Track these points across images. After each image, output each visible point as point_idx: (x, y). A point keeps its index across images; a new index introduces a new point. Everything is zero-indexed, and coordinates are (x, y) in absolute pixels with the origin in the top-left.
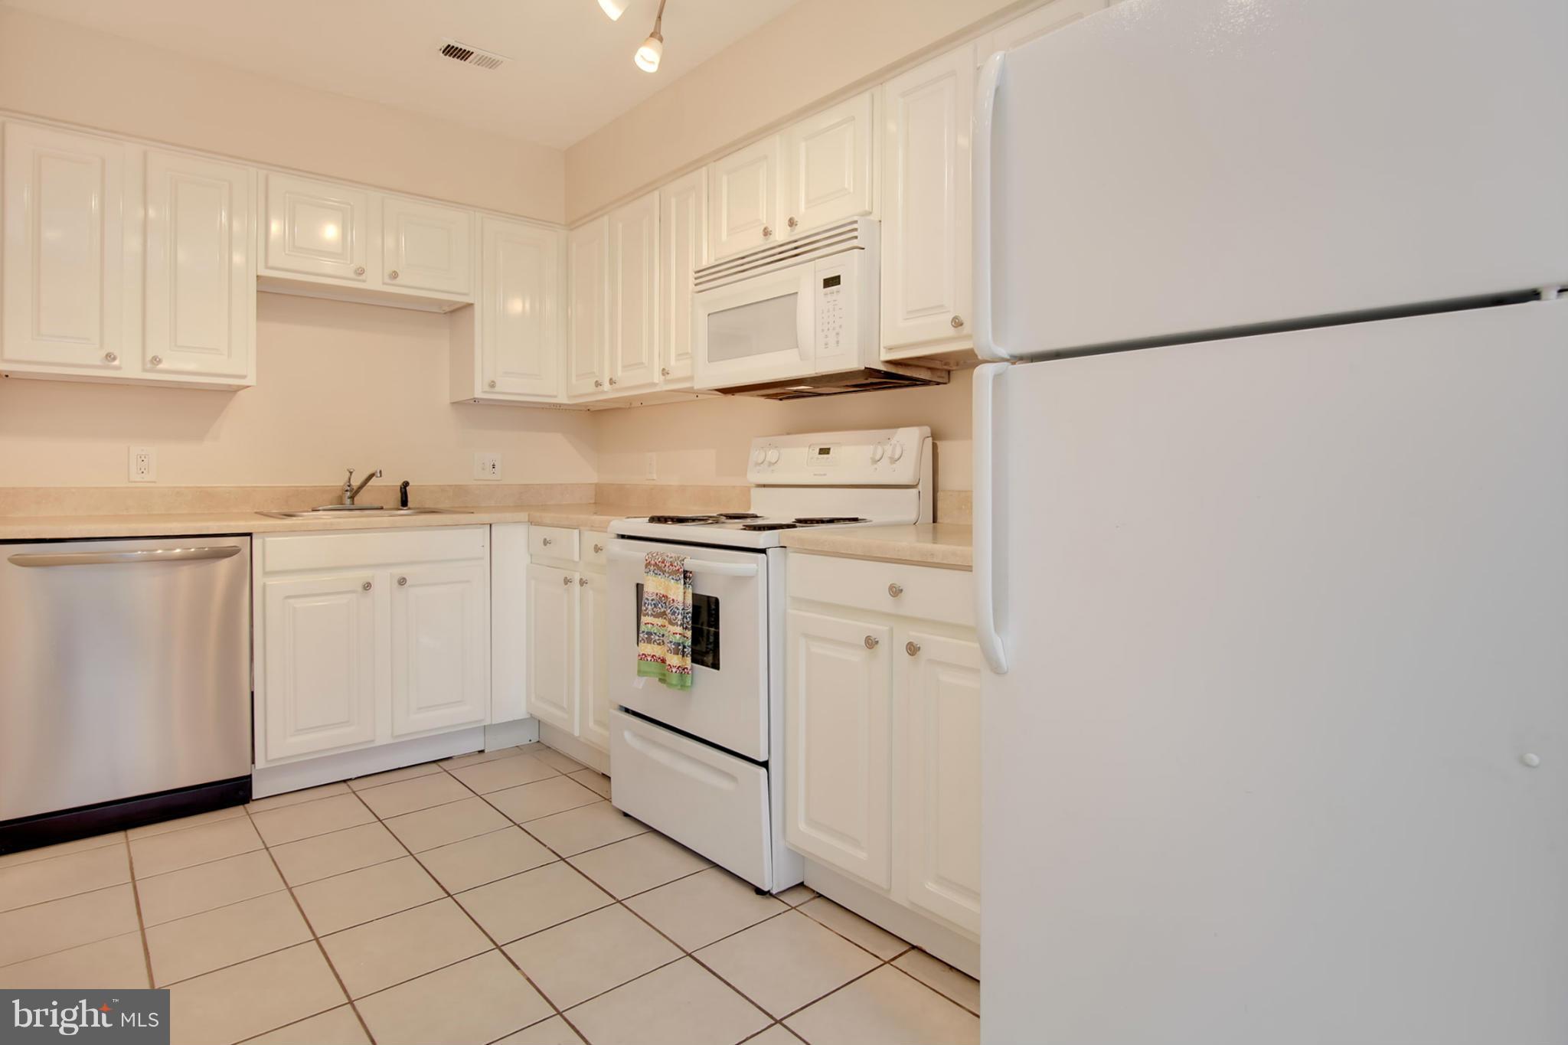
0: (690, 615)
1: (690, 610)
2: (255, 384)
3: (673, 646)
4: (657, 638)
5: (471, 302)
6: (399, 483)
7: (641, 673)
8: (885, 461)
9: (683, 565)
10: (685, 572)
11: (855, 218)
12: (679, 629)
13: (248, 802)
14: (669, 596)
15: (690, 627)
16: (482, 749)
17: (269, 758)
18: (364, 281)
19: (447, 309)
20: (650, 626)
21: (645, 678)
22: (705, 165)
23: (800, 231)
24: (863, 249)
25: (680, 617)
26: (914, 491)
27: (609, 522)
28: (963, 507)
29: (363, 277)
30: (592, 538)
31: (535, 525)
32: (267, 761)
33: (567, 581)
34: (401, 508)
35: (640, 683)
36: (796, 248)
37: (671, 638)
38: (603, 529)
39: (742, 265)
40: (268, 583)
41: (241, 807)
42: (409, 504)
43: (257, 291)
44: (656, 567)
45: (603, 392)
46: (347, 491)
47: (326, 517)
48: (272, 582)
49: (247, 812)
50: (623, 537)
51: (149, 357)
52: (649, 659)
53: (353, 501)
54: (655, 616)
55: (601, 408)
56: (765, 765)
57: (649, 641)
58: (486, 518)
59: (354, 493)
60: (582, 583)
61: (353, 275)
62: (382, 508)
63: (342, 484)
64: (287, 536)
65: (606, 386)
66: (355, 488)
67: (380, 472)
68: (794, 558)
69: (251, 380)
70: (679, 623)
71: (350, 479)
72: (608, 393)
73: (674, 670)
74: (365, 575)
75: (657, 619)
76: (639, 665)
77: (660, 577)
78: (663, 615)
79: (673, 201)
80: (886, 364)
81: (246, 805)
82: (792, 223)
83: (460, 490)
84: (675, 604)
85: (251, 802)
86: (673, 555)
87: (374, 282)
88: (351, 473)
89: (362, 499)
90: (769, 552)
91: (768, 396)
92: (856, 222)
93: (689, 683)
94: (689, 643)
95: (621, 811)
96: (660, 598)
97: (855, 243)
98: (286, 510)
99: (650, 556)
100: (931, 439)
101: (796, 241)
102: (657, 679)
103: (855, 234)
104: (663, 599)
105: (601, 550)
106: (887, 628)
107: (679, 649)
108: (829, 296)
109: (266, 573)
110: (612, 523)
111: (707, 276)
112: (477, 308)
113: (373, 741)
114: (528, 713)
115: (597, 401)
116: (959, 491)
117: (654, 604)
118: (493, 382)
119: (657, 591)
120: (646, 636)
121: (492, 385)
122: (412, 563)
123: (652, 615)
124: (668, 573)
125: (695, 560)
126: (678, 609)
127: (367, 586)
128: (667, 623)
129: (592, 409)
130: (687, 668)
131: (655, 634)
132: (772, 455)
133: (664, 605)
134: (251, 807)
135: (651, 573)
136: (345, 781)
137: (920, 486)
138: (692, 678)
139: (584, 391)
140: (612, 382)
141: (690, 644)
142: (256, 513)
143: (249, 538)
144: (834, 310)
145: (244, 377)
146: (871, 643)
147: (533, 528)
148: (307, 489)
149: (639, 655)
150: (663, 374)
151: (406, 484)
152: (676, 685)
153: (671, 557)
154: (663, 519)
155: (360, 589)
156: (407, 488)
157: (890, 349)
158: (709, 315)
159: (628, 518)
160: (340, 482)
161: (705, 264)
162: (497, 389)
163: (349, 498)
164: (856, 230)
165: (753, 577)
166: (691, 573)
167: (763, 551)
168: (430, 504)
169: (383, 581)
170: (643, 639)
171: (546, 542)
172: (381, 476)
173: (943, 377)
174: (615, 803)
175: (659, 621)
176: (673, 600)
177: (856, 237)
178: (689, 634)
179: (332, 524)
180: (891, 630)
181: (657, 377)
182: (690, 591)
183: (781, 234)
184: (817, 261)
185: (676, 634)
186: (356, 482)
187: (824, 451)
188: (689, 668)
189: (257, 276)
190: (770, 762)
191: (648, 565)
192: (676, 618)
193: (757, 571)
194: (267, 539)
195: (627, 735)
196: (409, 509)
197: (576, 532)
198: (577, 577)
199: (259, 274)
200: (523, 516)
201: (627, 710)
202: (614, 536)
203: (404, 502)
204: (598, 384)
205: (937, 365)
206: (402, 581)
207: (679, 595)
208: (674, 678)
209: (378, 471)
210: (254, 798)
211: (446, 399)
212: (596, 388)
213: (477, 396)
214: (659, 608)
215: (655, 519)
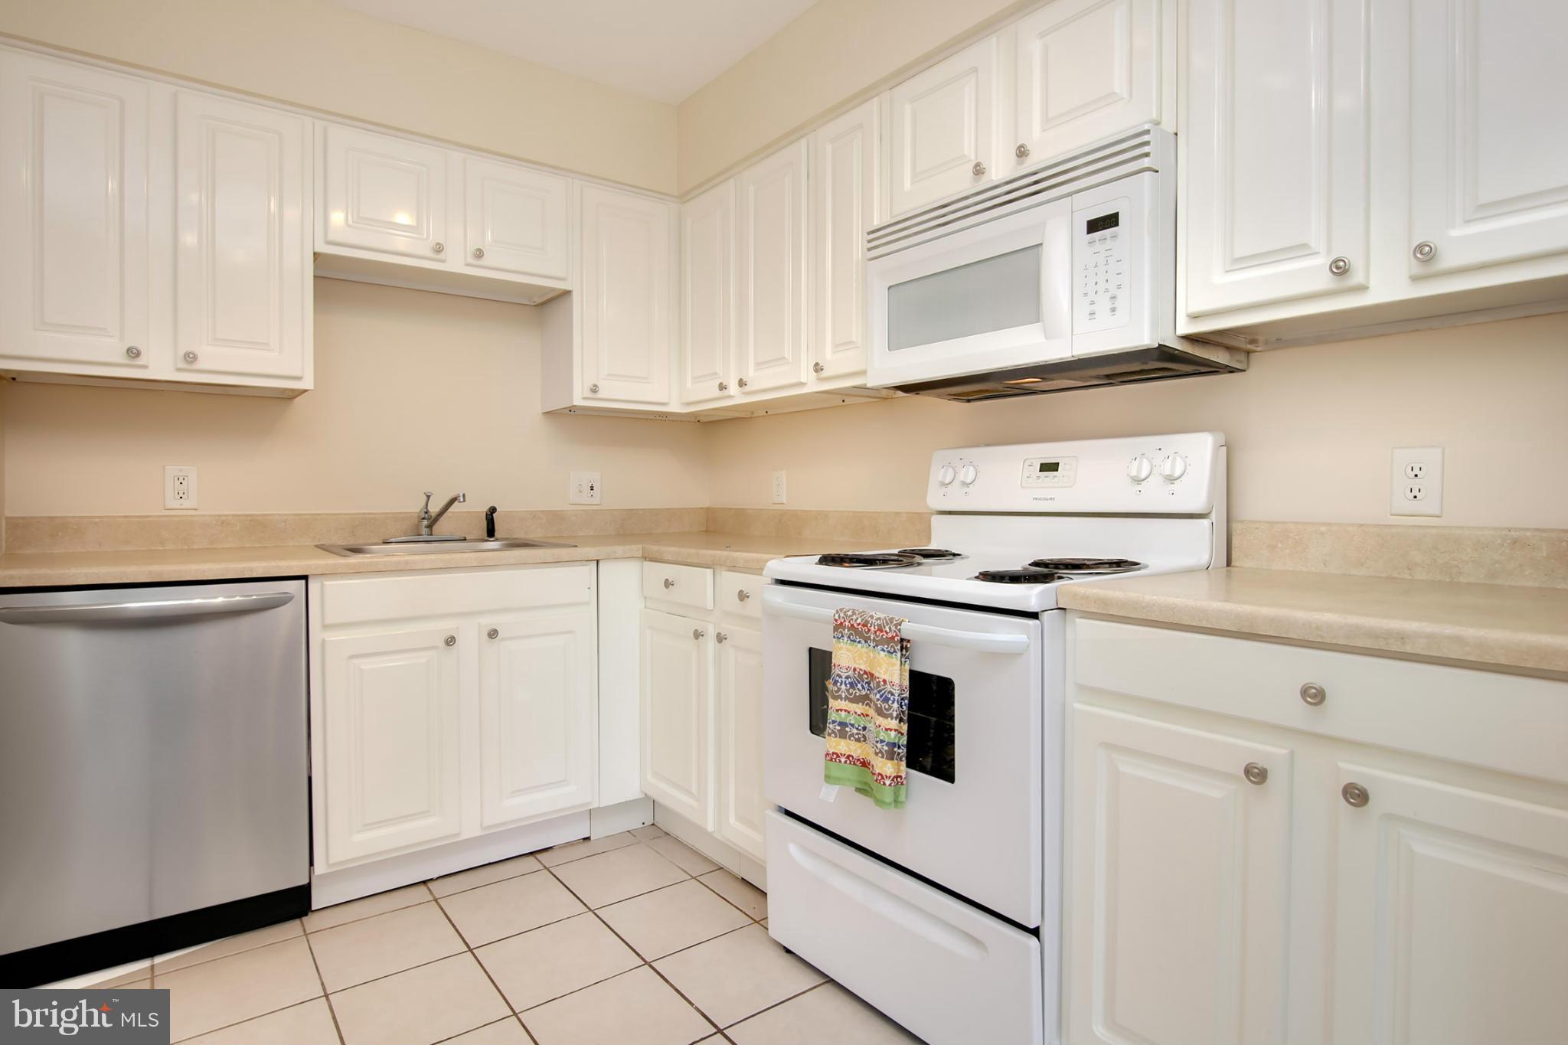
0: (906, 701)
1: (907, 694)
2: (312, 388)
3: (886, 748)
4: (855, 731)
5: (569, 289)
6: (486, 509)
8: (1155, 481)
9: (899, 631)
10: (902, 640)
11: (1146, 127)
12: (893, 723)
13: (307, 915)
14: (877, 674)
15: (905, 718)
16: (588, 836)
17: (331, 862)
18: (443, 261)
19: (539, 300)
20: (843, 714)
21: (838, 786)
22: (877, 95)
23: (1032, 163)
24: (1157, 172)
25: (896, 705)
26: (1205, 522)
28: (1280, 545)
29: (441, 256)
30: (733, 581)
31: (650, 561)
32: (329, 866)
33: (698, 635)
34: (487, 538)
35: (830, 793)
36: (1036, 182)
37: (882, 735)
38: (750, 569)
39: (943, 216)
40: (327, 639)
41: (296, 923)
42: (497, 534)
43: (315, 276)
44: (857, 631)
45: (727, 397)
46: (424, 519)
47: (400, 553)
48: (332, 637)
49: (305, 931)
50: (789, 583)
51: (182, 353)
52: (843, 760)
53: (431, 530)
54: (852, 701)
55: (722, 418)
56: (1035, 932)
57: (843, 735)
58: (591, 552)
59: (433, 522)
60: (720, 638)
61: (430, 254)
62: (465, 540)
63: (418, 511)
64: (351, 579)
65: (733, 388)
66: (433, 515)
67: (464, 495)
69: (308, 383)
70: (895, 714)
71: (427, 505)
72: (737, 397)
73: (888, 782)
74: (447, 627)
75: (855, 705)
76: (827, 768)
77: (860, 645)
78: (864, 699)
79: (829, 148)
80: (1183, 340)
81: (304, 919)
82: (1022, 152)
83: (555, 517)
84: (889, 688)
85: (310, 914)
86: (883, 616)
87: (455, 263)
88: (428, 497)
89: (443, 527)
90: (1045, 616)
91: (958, 397)
92: (1147, 132)
93: (902, 798)
94: (903, 740)
95: (782, 945)
96: (860, 676)
97: (1146, 162)
98: (352, 542)
99: (842, 615)
100: (1225, 448)
101: (1035, 173)
102: (854, 789)
103: (1146, 149)
104: (866, 677)
105: (748, 597)
106: (1284, 752)
108: (1097, 244)
109: (326, 627)
110: (769, 564)
111: (879, 238)
112: (576, 297)
113: (458, 835)
114: (643, 792)
115: (713, 409)
116: (1272, 523)
117: (849, 683)
118: (595, 386)
119: (857, 666)
120: (838, 728)
121: (595, 389)
122: (505, 610)
123: (846, 698)
124: (874, 640)
125: (916, 623)
126: (892, 694)
127: (450, 641)
128: (871, 712)
129: (703, 419)
130: (901, 777)
131: (853, 725)
132: (966, 473)
133: (866, 686)
134: (311, 922)
135: (846, 639)
136: (424, 882)
137: (1213, 515)
138: (907, 790)
139: (701, 397)
140: (742, 383)
141: (905, 742)
142: (317, 546)
143: (303, 582)
144: (1107, 263)
145: (299, 378)
146: (1256, 774)
147: (647, 564)
148: (377, 516)
149: (828, 754)
150: (816, 371)
151: (493, 510)
152: (890, 804)
153: (879, 619)
154: (838, 560)
155: (442, 644)
156: (494, 515)
157: (1195, 317)
158: (889, 288)
159: (787, 557)
160: (415, 507)
161: (876, 223)
162: (600, 395)
163: (426, 527)
164: (1147, 143)
165: (1020, 654)
166: (909, 641)
167: (1034, 616)
168: (520, 535)
169: (470, 635)
170: (833, 732)
171: (668, 584)
172: (464, 501)
173: (1241, 362)
174: (771, 932)
175: (859, 708)
176: (885, 681)
177: (1147, 155)
178: (905, 728)
179: (407, 562)
180: (1292, 753)
181: (809, 374)
182: (907, 668)
183: (1001, 168)
184: (1074, 196)
185: (891, 730)
186: (434, 508)
187: (1050, 467)
188: (904, 777)
189: (314, 254)
190: (1041, 930)
191: (838, 627)
192: (890, 707)
193: (1028, 646)
194: (327, 583)
195: (793, 849)
196: (497, 540)
197: (709, 572)
198: (711, 632)
199: (317, 250)
200: (636, 549)
201: (788, 813)
202: (769, 581)
203: (491, 532)
204: (722, 387)
205: (1241, 343)
206: (493, 634)
207: (893, 674)
208: (887, 794)
209: (461, 494)
210: (313, 909)
211: (539, 410)
212: (717, 393)
213: (575, 403)
214: (860, 691)
215: (828, 560)
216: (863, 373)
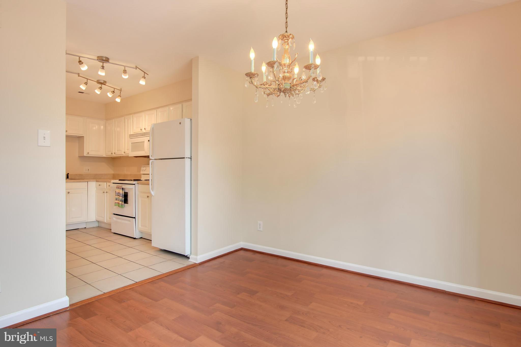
1: (123, 194)
4: (118, 199)
5: (83, 136)
7: (115, 205)
10: (122, 188)
12: (121, 197)
16: (85, 227)
19: (78, 137)
22: (132, 115)
23: (146, 131)
27: (111, 181)
30: (108, 184)
33: (104, 192)
38: (110, 182)
42: (69, 178)
44: (118, 188)
45: (113, 155)
50: (114, 183)
52: (117, 203)
55: (114, 157)
56: (135, 218)
57: (116, 200)
58: (86, 180)
68: (140, 185)
72: (114, 155)
78: (119, 195)
79: (126, 120)
82: (145, 129)
83: (81, 175)
90: (136, 184)
93: (123, 206)
94: (123, 200)
102: (118, 206)
104: (119, 193)
105: (110, 186)
107: (122, 201)
110: (112, 181)
111: (131, 136)
112: (85, 137)
114: (96, 219)
121: (88, 153)
122: (71, 189)
124: (120, 189)
125: (124, 186)
126: (121, 194)
132: (144, 168)
139: (109, 154)
140: (114, 153)
146: (148, 197)
147: (97, 182)
149: (115, 203)
153: (121, 186)
154: (121, 180)
156: (69, 175)
158: (131, 143)
159: (115, 180)
161: (131, 134)
162: (89, 154)
165: (133, 189)
167: (134, 184)
168: (73, 178)
171: (99, 185)
174: (112, 231)
175: (118, 197)
177: (149, 135)
178: (123, 198)
181: (123, 153)
182: (123, 191)
183: (143, 130)
188: (123, 204)
191: (117, 187)
193: (133, 187)
195: (114, 218)
197: (106, 183)
198: (106, 191)
200: (95, 180)
201: (114, 214)
202: (112, 183)
204: (112, 153)
206: (69, 193)
207: (121, 192)
208: (120, 206)
211: (77, 156)
212: (111, 154)
213: (85, 155)
214: (118, 195)
215: (119, 180)
216: (128, 154)
